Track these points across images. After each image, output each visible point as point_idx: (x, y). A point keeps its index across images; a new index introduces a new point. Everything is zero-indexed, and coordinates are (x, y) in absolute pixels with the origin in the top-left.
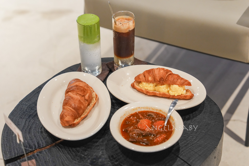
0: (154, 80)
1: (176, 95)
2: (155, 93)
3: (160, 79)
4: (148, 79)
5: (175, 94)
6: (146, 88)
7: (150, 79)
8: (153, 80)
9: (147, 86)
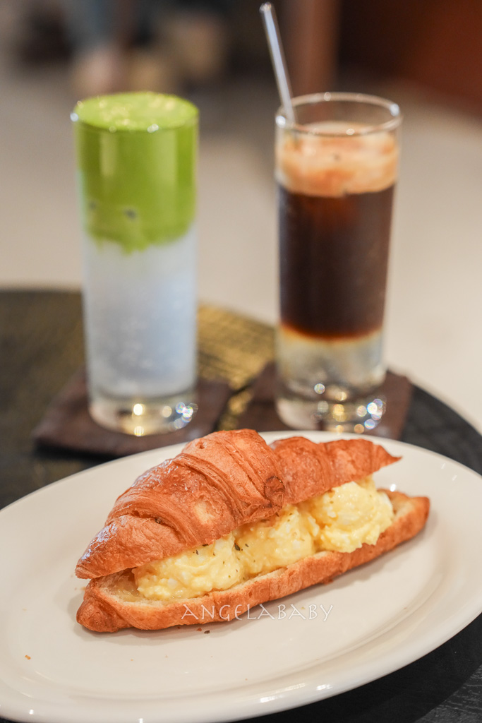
0: (232, 513)
1: (373, 538)
2: (267, 586)
3: (268, 490)
4: (196, 525)
5: (367, 533)
6: (203, 583)
7: (204, 515)
8: (227, 513)
9: (202, 567)
